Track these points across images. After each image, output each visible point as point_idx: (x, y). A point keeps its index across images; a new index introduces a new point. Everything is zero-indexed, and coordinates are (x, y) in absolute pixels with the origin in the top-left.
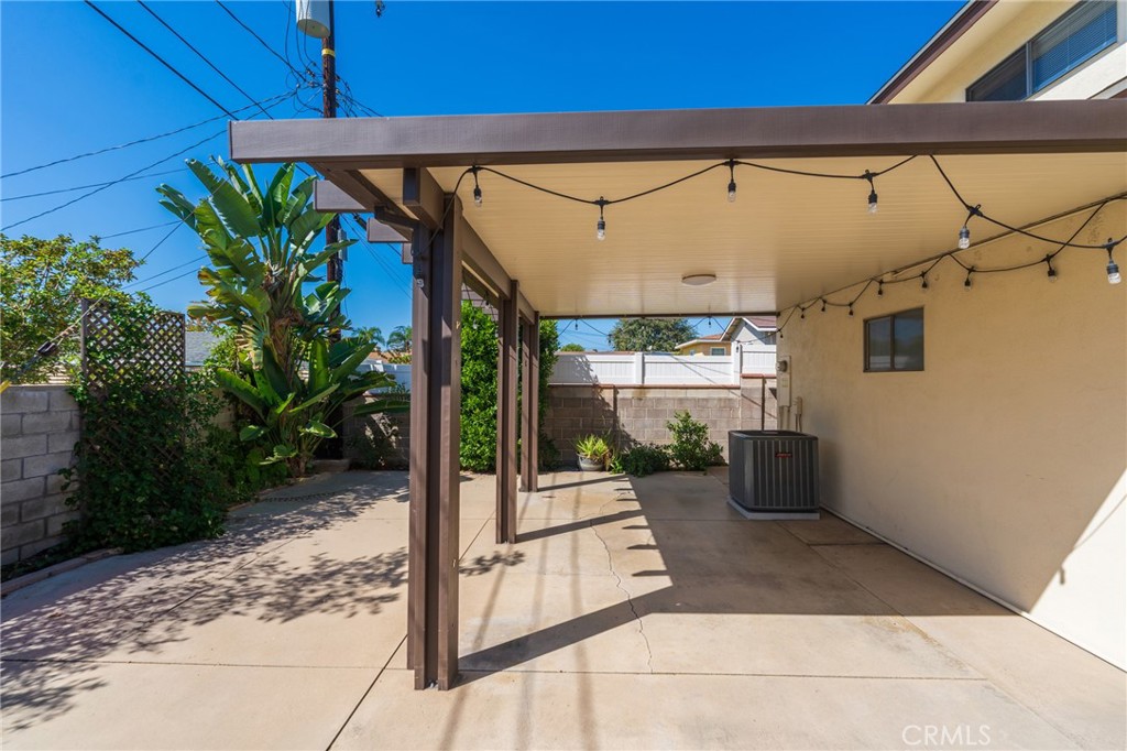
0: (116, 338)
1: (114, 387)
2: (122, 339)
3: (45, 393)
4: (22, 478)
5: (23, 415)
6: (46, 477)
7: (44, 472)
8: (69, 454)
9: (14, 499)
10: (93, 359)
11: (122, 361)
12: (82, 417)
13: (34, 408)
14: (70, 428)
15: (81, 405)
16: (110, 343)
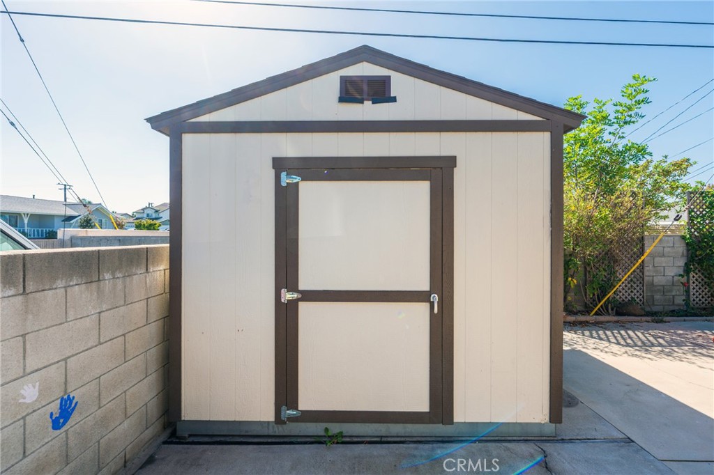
0: (704, 210)
1: (704, 236)
2: (707, 210)
3: (672, 238)
4: (664, 275)
5: (664, 247)
6: (673, 277)
7: (673, 274)
8: (682, 268)
9: (661, 284)
10: (693, 220)
11: (707, 221)
12: (688, 250)
13: (668, 245)
14: (683, 256)
15: (687, 244)
16: (701, 212)
